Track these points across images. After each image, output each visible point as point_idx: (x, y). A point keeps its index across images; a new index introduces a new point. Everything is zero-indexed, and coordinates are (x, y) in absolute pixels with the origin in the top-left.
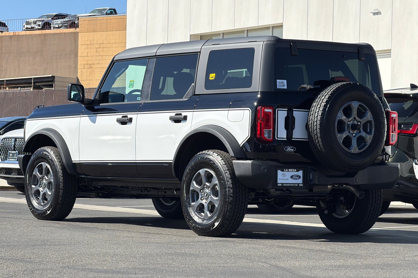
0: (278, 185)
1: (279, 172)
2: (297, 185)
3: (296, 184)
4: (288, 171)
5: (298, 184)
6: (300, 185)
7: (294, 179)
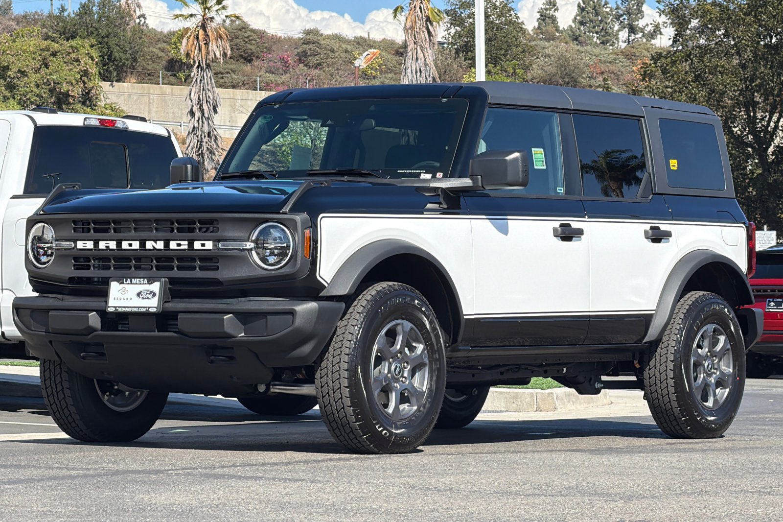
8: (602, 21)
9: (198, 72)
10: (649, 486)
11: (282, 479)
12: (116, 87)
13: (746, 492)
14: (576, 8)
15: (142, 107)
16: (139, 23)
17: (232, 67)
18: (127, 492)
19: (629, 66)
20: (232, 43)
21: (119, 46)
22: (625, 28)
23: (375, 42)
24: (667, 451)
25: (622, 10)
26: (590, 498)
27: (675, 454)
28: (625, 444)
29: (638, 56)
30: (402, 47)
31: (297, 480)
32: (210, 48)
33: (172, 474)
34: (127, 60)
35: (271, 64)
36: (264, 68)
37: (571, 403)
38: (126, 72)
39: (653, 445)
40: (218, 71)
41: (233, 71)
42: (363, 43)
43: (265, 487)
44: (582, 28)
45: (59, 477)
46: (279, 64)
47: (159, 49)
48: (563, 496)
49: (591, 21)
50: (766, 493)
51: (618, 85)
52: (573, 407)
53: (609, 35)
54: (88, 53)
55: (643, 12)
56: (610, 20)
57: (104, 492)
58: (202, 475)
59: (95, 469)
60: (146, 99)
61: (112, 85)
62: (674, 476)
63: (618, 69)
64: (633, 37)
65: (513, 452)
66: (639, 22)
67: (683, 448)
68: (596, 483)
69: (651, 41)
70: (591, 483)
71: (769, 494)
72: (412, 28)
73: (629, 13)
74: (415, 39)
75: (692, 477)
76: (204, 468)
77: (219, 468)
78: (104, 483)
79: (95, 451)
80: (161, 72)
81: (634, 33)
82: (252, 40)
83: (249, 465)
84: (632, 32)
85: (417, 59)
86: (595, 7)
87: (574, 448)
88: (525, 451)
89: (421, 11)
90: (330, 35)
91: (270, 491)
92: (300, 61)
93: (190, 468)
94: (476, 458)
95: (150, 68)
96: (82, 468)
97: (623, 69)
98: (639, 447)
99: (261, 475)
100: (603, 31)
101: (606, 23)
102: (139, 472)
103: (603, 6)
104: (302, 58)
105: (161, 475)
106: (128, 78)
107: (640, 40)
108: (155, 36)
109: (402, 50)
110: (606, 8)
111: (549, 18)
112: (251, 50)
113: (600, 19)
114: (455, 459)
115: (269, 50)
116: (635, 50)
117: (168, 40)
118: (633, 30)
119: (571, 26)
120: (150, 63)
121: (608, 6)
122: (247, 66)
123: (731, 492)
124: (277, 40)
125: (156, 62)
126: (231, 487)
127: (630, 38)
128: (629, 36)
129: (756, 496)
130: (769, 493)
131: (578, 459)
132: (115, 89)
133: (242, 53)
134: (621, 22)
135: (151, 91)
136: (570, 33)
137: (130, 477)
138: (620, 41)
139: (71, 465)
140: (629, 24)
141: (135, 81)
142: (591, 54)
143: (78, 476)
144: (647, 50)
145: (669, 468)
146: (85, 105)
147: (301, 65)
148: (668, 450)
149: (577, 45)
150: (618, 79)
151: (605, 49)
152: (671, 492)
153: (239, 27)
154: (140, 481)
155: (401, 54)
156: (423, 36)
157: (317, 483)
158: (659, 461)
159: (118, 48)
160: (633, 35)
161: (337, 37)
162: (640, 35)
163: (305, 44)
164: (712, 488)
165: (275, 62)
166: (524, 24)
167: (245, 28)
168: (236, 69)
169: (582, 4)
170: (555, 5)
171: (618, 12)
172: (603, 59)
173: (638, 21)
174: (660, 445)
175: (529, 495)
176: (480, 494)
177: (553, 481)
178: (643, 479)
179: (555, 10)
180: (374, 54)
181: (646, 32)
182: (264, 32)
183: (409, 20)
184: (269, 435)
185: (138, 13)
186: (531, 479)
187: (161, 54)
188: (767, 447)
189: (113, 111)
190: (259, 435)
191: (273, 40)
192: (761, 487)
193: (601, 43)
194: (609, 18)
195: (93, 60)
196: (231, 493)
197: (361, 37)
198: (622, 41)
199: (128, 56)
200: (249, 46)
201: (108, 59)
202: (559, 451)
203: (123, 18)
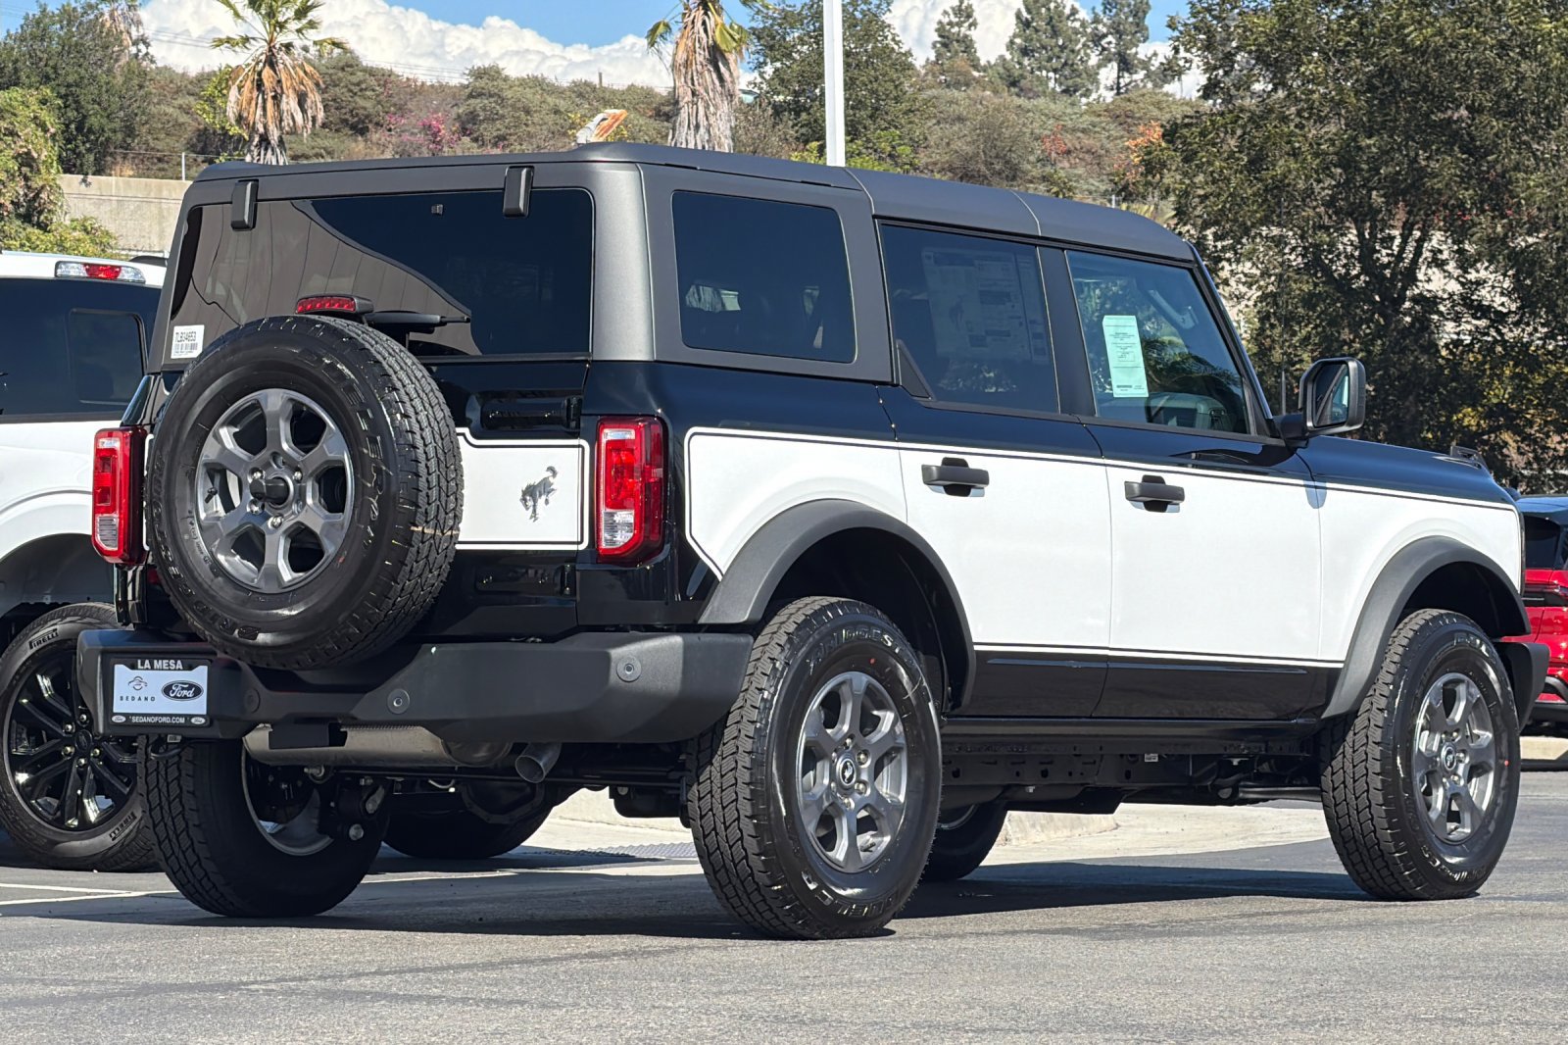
0: (114, 719)
1: (121, 671)
2: (182, 720)
3: (180, 716)
4: (152, 668)
5: (189, 717)
6: (193, 720)
7: (176, 697)
8: (1066, 48)
9: (259, 154)
10: (1221, 1008)
11: (482, 1000)
12: (94, 186)
13: (1416, 1019)
14: (1014, 21)
15: (146, 224)
16: (136, 56)
17: (326, 143)
18: (170, 1031)
19: (1122, 137)
20: (326, 96)
21: (99, 104)
22: (1110, 61)
23: (614, 92)
24: (1243, 931)
25: (1105, 25)
26: (1107, 1036)
27: (1260, 937)
28: (1159, 917)
29: (1140, 118)
30: (668, 101)
31: (511, 1002)
32: (284, 106)
33: (257, 991)
34: (114, 131)
35: (406, 137)
36: (391, 146)
37: (1039, 828)
38: (111, 155)
39: (1215, 919)
40: (299, 153)
41: (329, 153)
42: (590, 96)
43: (449, 1018)
44: (1026, 62)
45: (28, 999)
46: (420, 137)
47: (180, 107)
48: (1053, 1032)
49: (1044, 47)
50: (1455, 1020)
51: (1099, 175)
52: (1042, 837)
53: (1079, 76)
54: (36, 118)
55: (1147, 29)
56: (1080, 46)
57: (125, 1031)
58: (318, 994)
59: (103, 983)
60: (154, 209)
61: (84, 181)
62: (1268, 987)
63: (1098, 144)
64: (1126, 79)
65: (936, 937)
66: (1139, 49)
67: (1274, 925)
68: (1115, 1002)
69: (1161, 87)
70: (1103, 1004)
71: (1463, 1024)
72: (687, 64)
73: (1117, 30)
74: (693, 84)
75: (1305, 989)
76: (320, 978)
77: (351, 976)
78: (122, 1012)
79: (94, 943)
80: (183, 154)
81: (1128, 71)
82: (366, 89)
83: (411, 971)
84: (1123, 70)
85: (697, 127)
86: (1051, 18)
87: (1058, 926)
88: (961, 932)
89: (706, 31)
90: (524, 80)
91: (461, 1027)
92: (464, 131)
93: (293, 980)
94: (865, 950)
95: (160, 148)
96: (73, 980)
97: (1109, 146)
98: (1187, 922)
99: (436, 991)
100: (1067, 68)
101: (1073, 51)
102: (191, 988)
103: (1068, 18)
104: (467, 125)
105: (236, 994)
106: (118, 168)
107: (1141, 85)
108: (171, 82)
109: (667, 109)
110: (1073, 21)
111: (958, 41)
112: (365, 109)
113: (1060, 42)
114: (824, 952)
115: (401, 109)
116: (1131, 106)
117: (197, 90)
118: (1126, 64)
119: (1002, 58)
120: (163, 136)
121: (1077, 16)
122: (356, 141)
123: (1386, 1020)
124: (417, 91)
125: (173, 135)
126: (381, 1018)
127: (1121, 80)
128: (1119, 77)
129: (1437, 1028)
130: (1462, 1022)
131: (1068, 949)
132: (93, 190)
133: (347, 117)
134: (1104, 49)
135: (165, 194)
136: (1002, 70)
137: (173, 999)
138: (1102, 86)
139: (50, 974)
140: (1119, 53)
141: (131, 173)
142: (1046, 115)
143: (66, 998)
144: (1158, 105)
145: (1257, 968)
146: (30, 222)
147: (466, 140)
148: (1246, 928)
149: (1018, 95)
150: (1098, 164)
151: (1073, 104)
152: (1267, 1020)
153: (341, 64)
154: (195, 1007)
155: (668, 117)
156: (709, 80)
157: (554, 1008)
158: (1232, 952)
159: (96, 106)
160: (1126, 75)
161: (537, 83)
162: (1141, 74)
163: (473, 97)
164: (1348, 1011)
165: (412, 134)
166: (912, 55)
167: (351, 66)
168: (335, 147)
169: (1025, 14)
170: (969, 16)
171: (1096, 29)
172: (1070, 124)
173: (1137, 46)
174: (1228, 917)
175: (984, 1031)
176: (884, 1028)
177: (1027, 999)
178: (1206, 993)
179: (970, 26)
180: (616, 118)
181: (1153, 68)
182: (391, 74)
183: (682, 48)
184: (441, 903)
185: (135, 34)
186: (983, 995)
187: (183, 118)
188: (1442, 920)
189: (88, 233)
190: (419, 904)
191: (408, 90)
192: (1445, 1009)
193: (1064, 91)
194: (1078, 41)
195: (46, 131)
196: (383, 1032)
197: (587, 84)
198: (1106, 88)
199: (117, 124)
200: (361, 102)
201: (77, 129)
202: (1029, 932)
203: (107, 47)
